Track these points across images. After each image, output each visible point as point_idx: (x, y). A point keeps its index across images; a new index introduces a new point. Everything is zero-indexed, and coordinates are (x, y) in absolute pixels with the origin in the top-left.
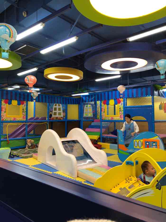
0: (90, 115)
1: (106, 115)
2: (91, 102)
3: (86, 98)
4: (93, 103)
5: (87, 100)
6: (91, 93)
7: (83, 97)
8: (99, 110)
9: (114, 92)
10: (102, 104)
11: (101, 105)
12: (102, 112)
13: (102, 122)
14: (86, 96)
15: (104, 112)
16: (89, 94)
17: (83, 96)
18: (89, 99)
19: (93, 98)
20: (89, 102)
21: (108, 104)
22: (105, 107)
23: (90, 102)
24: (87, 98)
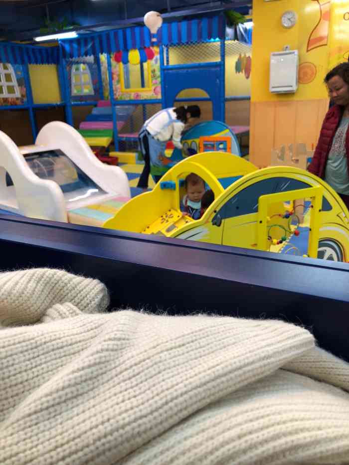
0: (88, 90)
1: (124, 89)
2: (84, 57)
3: (72, 47)
4: (90, 59)
5: (76, 53)
6: (82, 32)
7: (63, 44)
8: (106, 76)
9: (137, 30)
10: (113, 63)
11: (109, 65)
12: (114, 82)
13: (115, 105)
14: (71, 41)
15: (119, 81)
16: (78, 34)
17: (64, 41)
18: (79, 50)
19: (90, 46)
20: (80, 57)
21: (126, 62)
22: (119, 68)
23: (82, 56)
24: (75, 46)
